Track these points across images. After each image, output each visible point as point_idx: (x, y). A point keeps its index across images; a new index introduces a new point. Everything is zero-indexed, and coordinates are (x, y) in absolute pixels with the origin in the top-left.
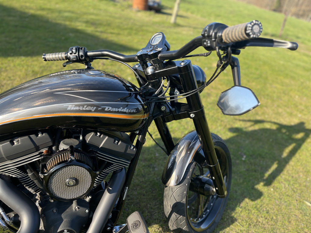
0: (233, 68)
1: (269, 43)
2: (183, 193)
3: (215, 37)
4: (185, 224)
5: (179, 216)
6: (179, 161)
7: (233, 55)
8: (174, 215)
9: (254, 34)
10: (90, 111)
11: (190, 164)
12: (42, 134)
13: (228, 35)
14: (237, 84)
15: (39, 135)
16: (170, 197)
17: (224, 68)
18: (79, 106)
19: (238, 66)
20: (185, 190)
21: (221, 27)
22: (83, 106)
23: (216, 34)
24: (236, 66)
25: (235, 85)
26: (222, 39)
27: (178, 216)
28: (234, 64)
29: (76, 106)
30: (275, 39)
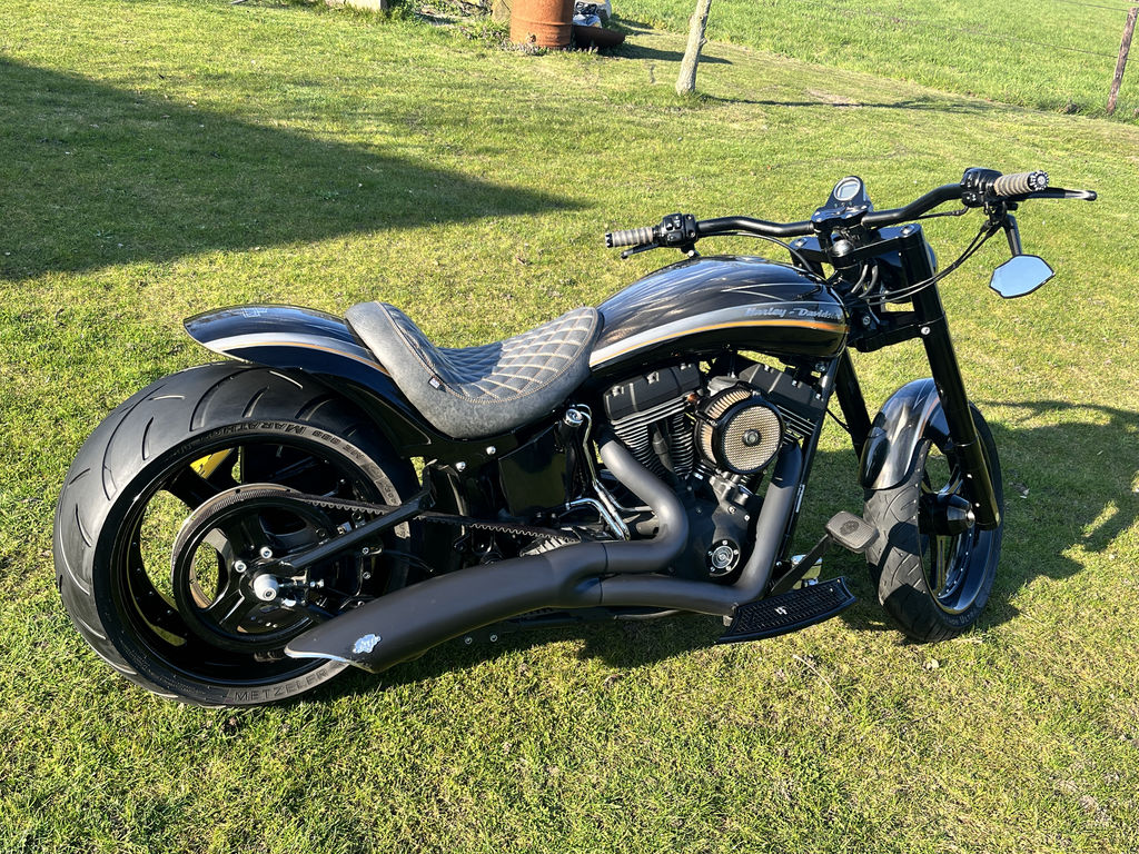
0: (1007, 231)
1: (1058, 193)
2: (910, 503)
3: (984, 189)
4: (920, 573)
5: (906, 553)
6: (893, 439)
7: (1008, 212)
8: (894, 553)
9: (1039, 186)
10: (777, 317)
11: (920, 443)
12: (687, 365)
13: (1003, 185)
14: (1017, 252)
15: (683, 368)
16: (882, 515)
17: (992, 232)
18: (762, 308)
19: (1015, 228)
20: (915, 496)
21: (993, 175)
22: (768, 308)
23: (984, 184)
24: (1013, 228)
25: (1014, 256)
26: (994, 192)
27: (903, 553)
28: (1009, 225)
29: (758, 308)
30: (1065, 188)
